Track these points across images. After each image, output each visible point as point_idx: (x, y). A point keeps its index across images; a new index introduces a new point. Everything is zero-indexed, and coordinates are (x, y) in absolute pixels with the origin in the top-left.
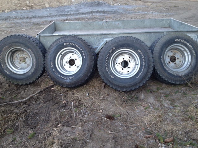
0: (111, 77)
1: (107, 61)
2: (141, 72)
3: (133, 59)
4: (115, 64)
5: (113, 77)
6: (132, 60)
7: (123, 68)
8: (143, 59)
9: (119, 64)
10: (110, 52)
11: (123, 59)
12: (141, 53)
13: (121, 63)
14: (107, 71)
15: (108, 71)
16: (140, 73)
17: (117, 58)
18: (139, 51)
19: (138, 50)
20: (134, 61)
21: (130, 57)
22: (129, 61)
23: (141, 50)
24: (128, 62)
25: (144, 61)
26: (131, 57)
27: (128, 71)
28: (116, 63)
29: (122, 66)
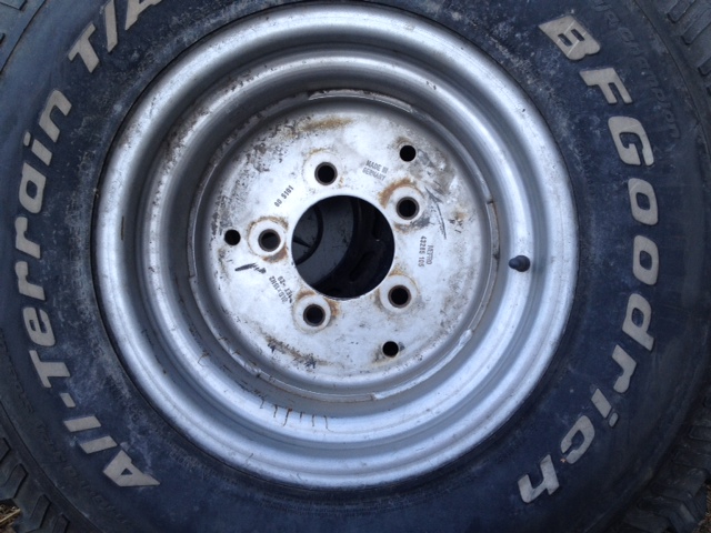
0: (117, 469)
1: (33, 205)
2: (601, 403)
3: (456, 183)
4: (217, 242)
5: (140, 479)
6: (442, 189)
7: (319, 299)
8: (636, 186)
9: (268, 239)
10: (91, 60)
11: (326, 174)
12: (603, 77)
13: (286, 238)
14: (47, 371)
15: (59, 369)
16: (584, 425)
17: (241, 166)
18: (568, 35)
19: (551, 28)
20: (468, 209)
21: (407, 153)
22: (407, 208)
23: (597, 30)
24: (391, 215)
25: (649, 216)
26: (422, 144)
27: (391, 349)
28: (233, 238)
29: (304, 275)
